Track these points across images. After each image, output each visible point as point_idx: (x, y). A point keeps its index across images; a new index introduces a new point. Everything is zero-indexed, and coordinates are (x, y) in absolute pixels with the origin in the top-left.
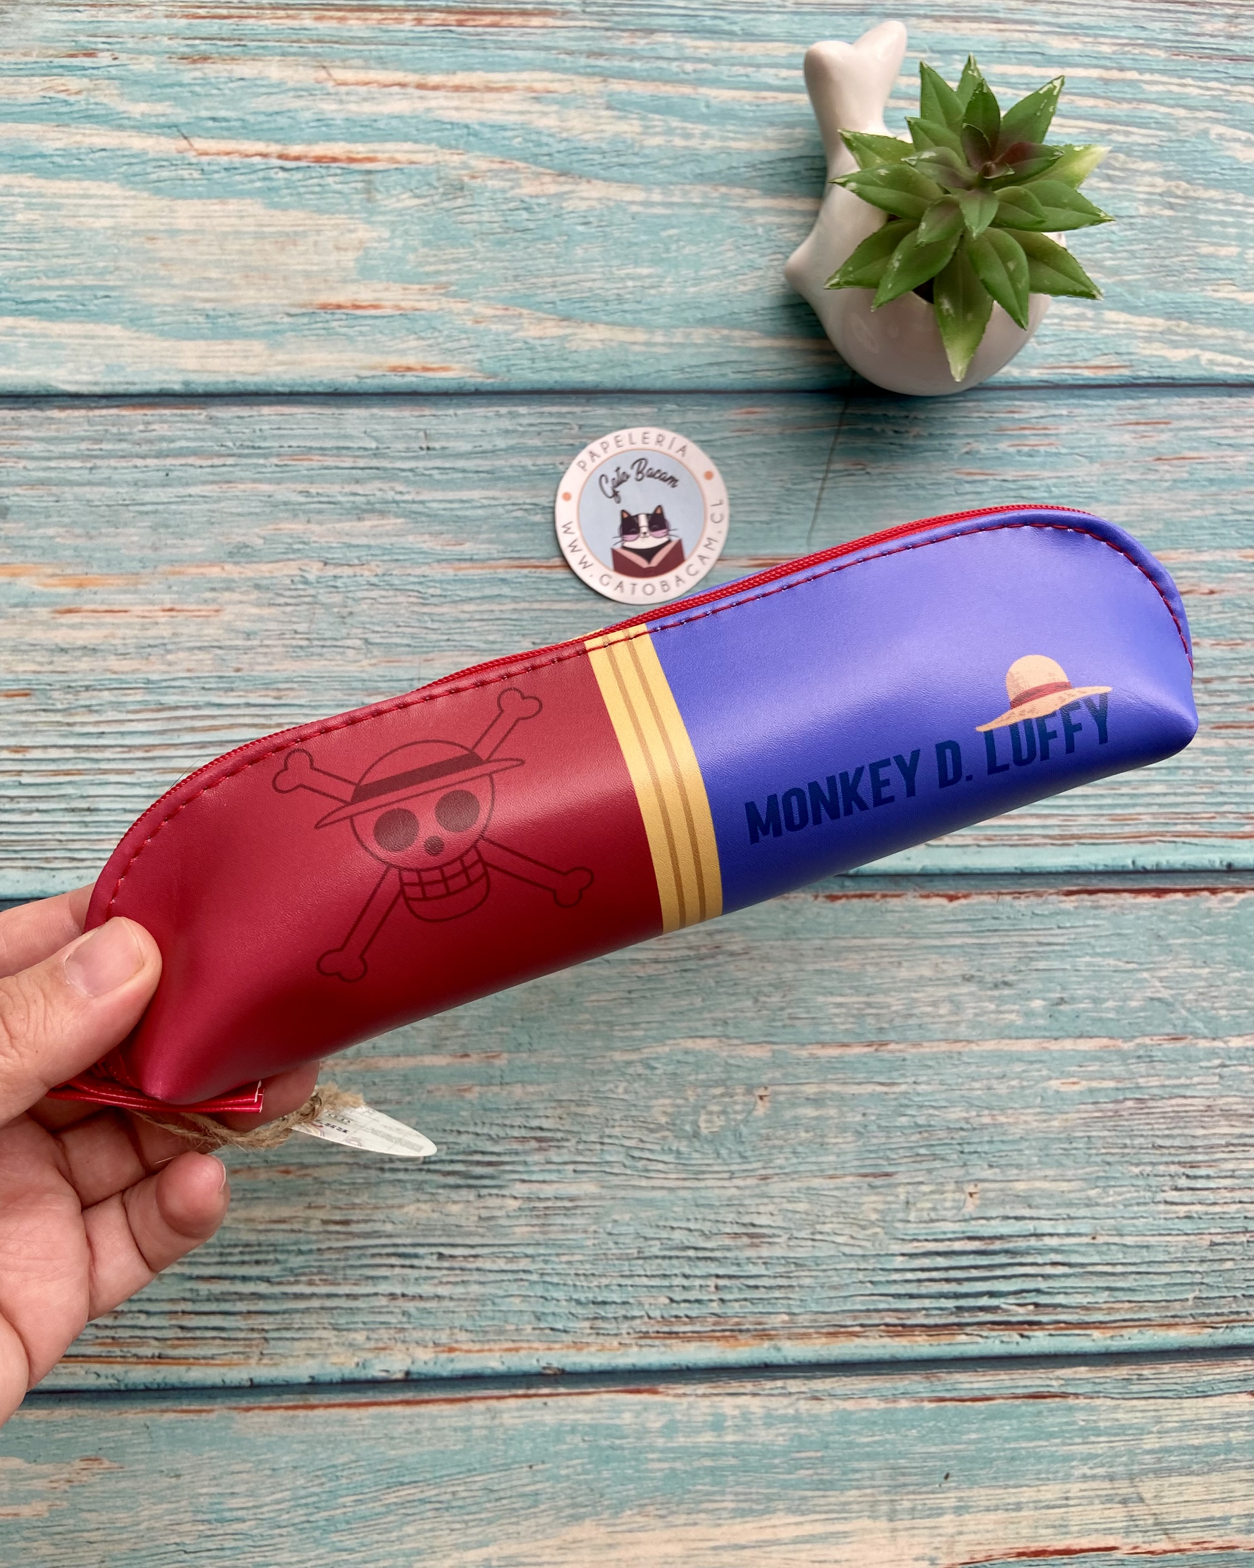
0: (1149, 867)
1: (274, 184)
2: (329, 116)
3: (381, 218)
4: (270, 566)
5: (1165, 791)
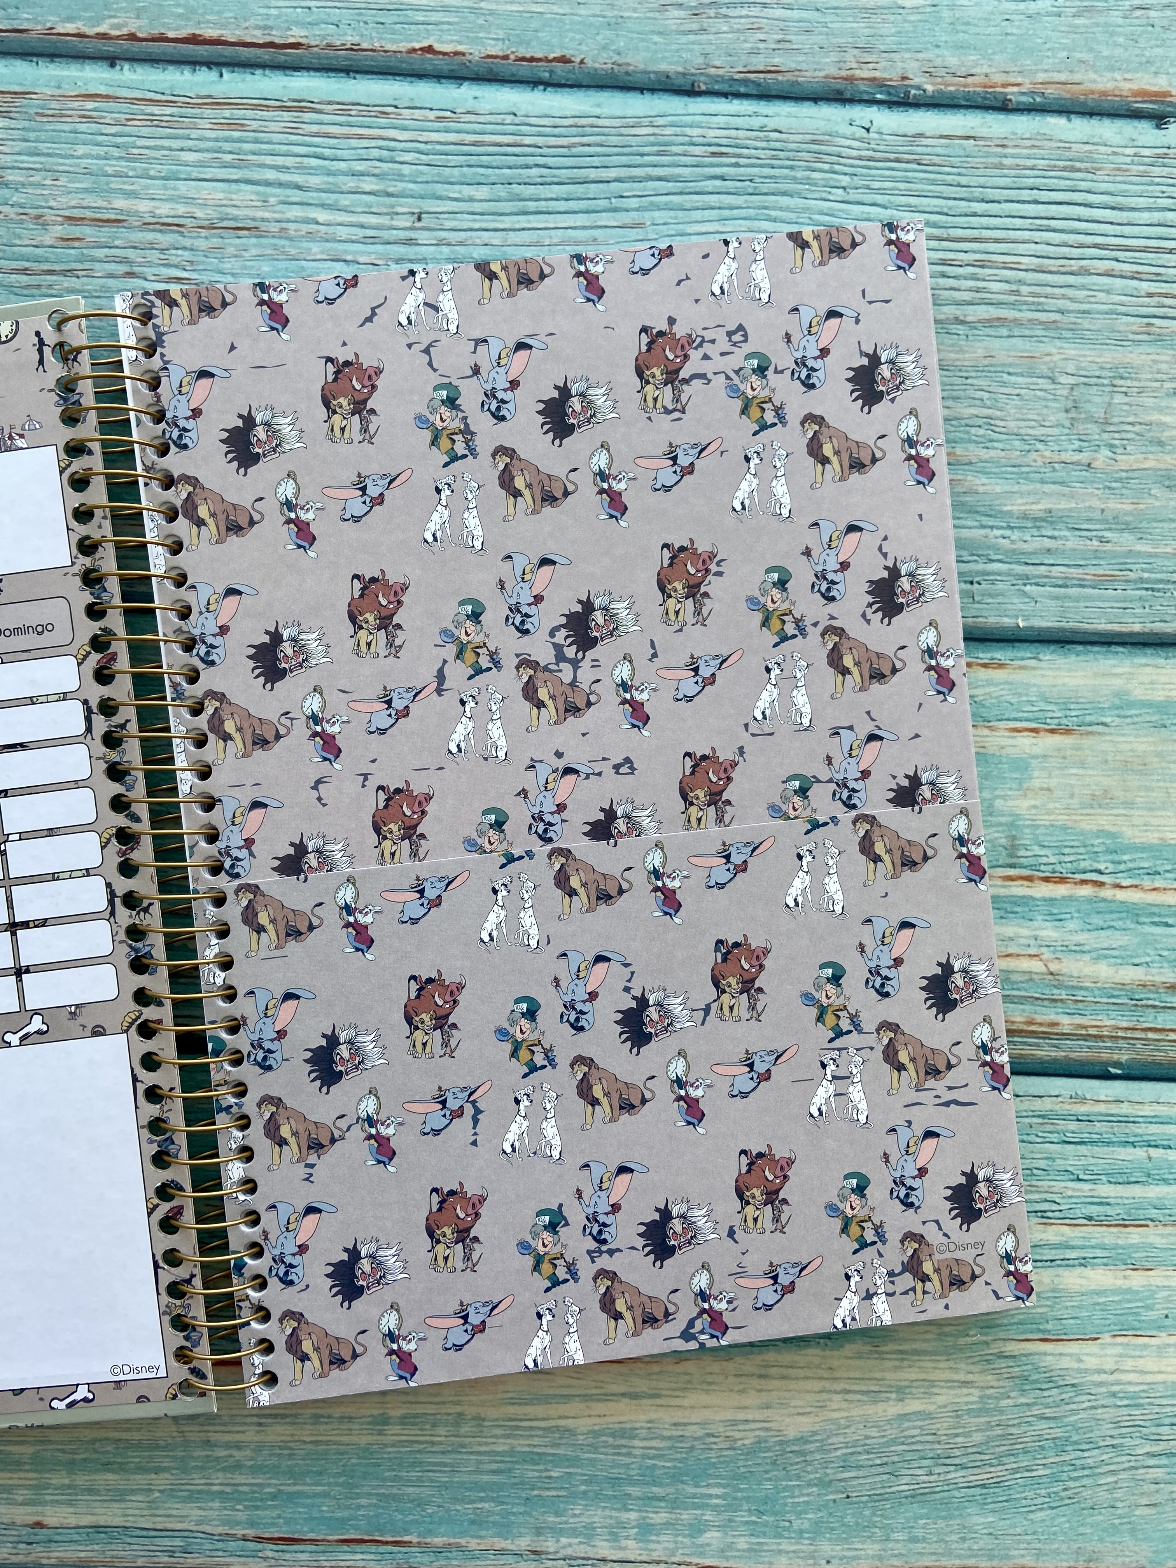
0: (204, 68)
1: (1110, 857)
2: (1048, 924)
3: (1003, 819)
4: (1146, 466)
5: (183, 153)
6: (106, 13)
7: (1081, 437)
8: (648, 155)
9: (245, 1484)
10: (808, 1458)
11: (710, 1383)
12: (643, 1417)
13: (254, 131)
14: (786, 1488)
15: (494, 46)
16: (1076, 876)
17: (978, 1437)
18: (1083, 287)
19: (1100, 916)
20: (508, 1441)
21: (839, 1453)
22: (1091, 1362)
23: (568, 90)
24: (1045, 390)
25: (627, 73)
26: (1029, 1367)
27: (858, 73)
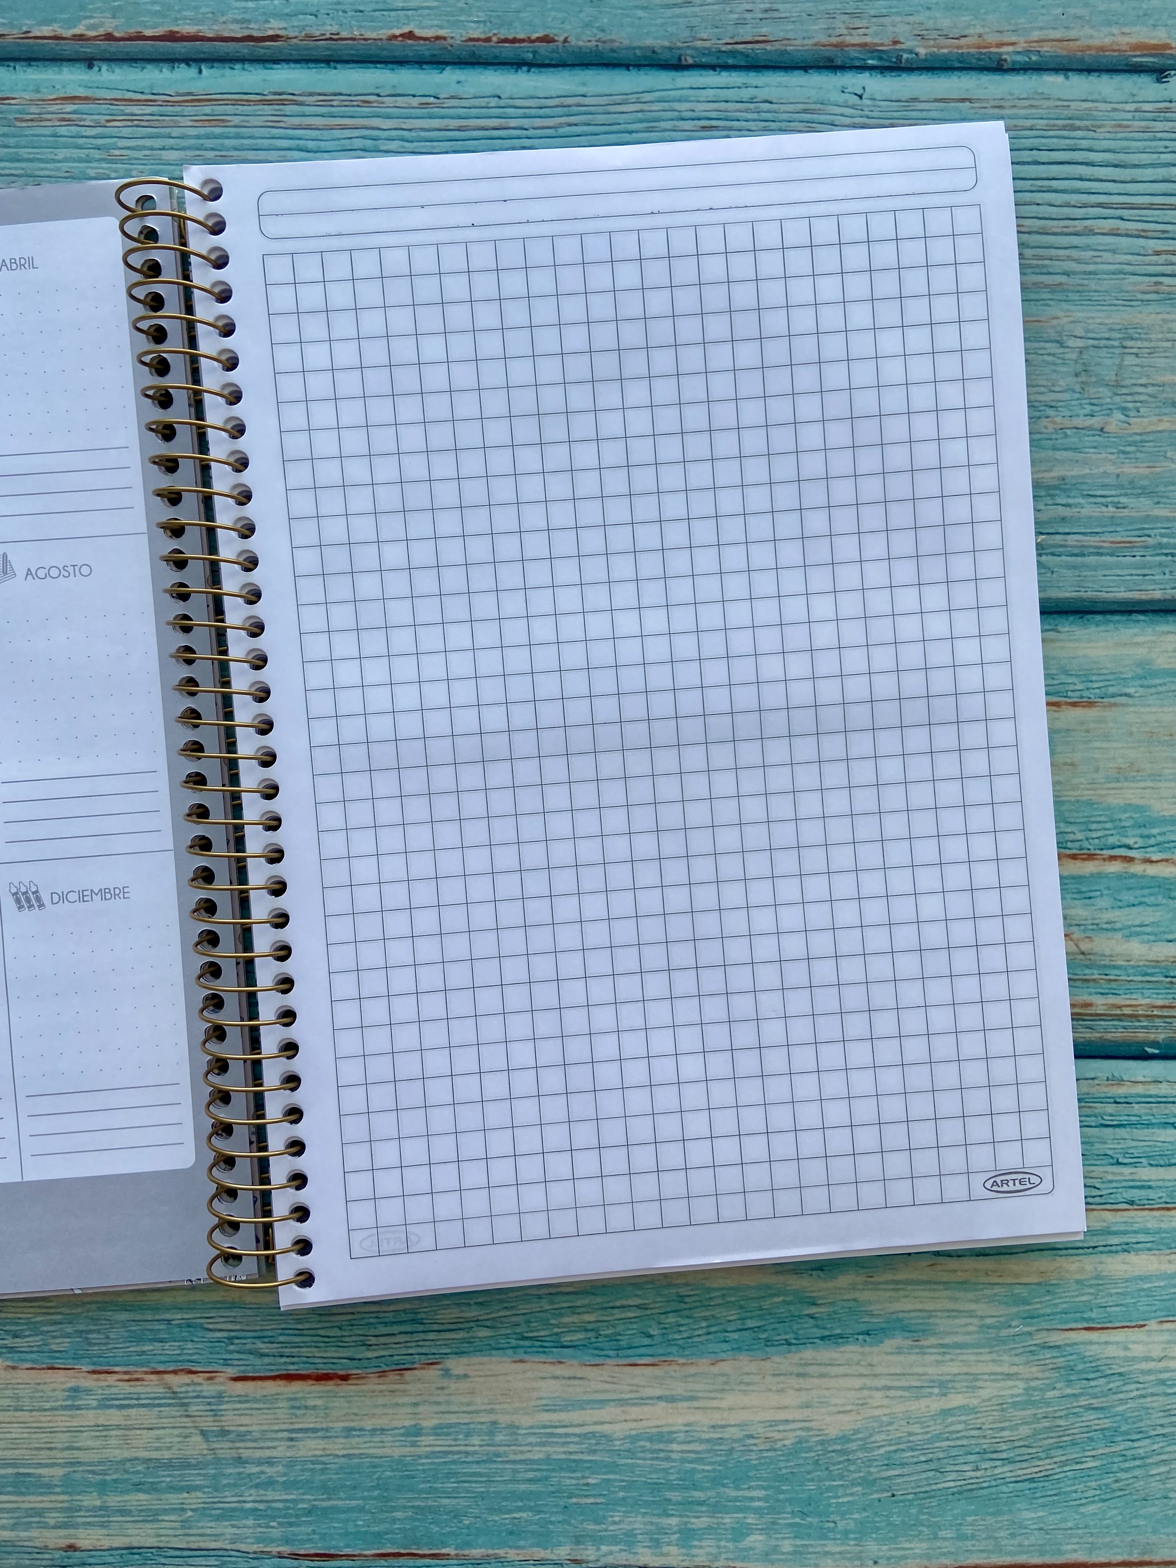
6: (81, 14)
7: (1093, 401)
8: (636, 132)
9: (279, 1500)
10: (850, 1457)
11: (748, 1384)
12: (680, 1420)
13: (235, 126)
14: (829, 1489)
15: (475, 29)
16: (1104, 852)
17: (1024, 1431)
18: (1088, 248)
19: (1131, 892)
20: (543, 1449)
21: (882, 1451)
22: (1138, 1350)
23: (552, 70)
24: (1054, 355)
25: (613, 51)
26: (1074, 1357)
27: (849, 39)
